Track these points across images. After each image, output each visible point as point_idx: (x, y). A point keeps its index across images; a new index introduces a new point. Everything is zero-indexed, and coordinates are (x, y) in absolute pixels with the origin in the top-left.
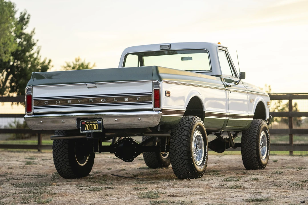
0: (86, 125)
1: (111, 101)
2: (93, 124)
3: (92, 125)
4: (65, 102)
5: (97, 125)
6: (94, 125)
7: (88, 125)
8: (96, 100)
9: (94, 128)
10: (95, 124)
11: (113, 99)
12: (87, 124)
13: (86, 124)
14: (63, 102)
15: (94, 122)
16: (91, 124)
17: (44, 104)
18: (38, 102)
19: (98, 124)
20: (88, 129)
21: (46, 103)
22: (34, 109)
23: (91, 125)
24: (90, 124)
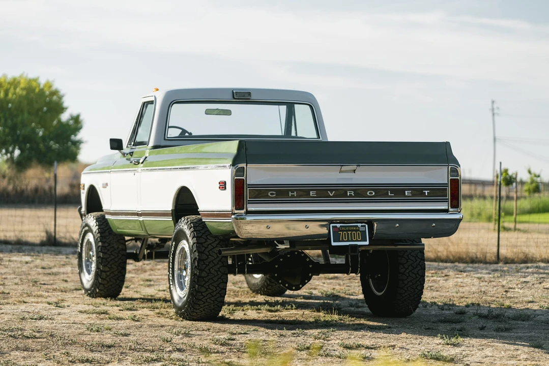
0: (341, 233)
1: (383, 195)
2: (352, 231)
3: (351, 234)
4: (305, 193)
5: (359, 233)
6: (354, 233)
7: (345, 234)
8: (359, 192)
9: (355, 239)
10: (356, 231)
11: (386, 191)
12: (343, 231)
13: (340, 231)
14: (301, 193)
15: (354, 228)
16: (349, 230)
17: (268, 195)
18: (257, 193)
19: (361, 231)
20: (345, 239)
21: (271, 194)
22: (248, 203)
23: (349, 232)
24: (347, 231)
